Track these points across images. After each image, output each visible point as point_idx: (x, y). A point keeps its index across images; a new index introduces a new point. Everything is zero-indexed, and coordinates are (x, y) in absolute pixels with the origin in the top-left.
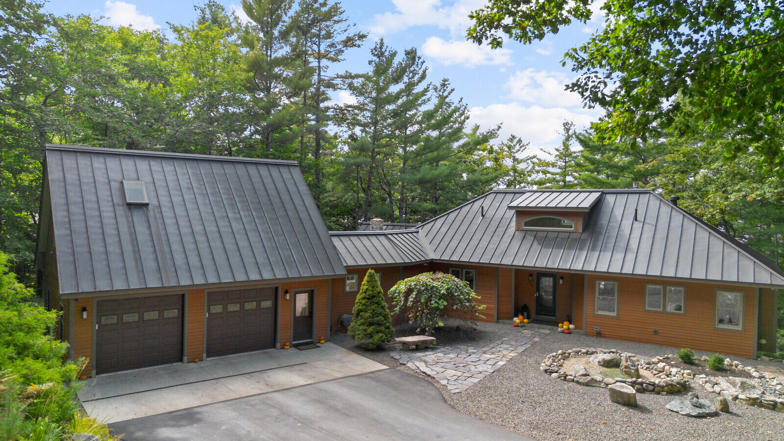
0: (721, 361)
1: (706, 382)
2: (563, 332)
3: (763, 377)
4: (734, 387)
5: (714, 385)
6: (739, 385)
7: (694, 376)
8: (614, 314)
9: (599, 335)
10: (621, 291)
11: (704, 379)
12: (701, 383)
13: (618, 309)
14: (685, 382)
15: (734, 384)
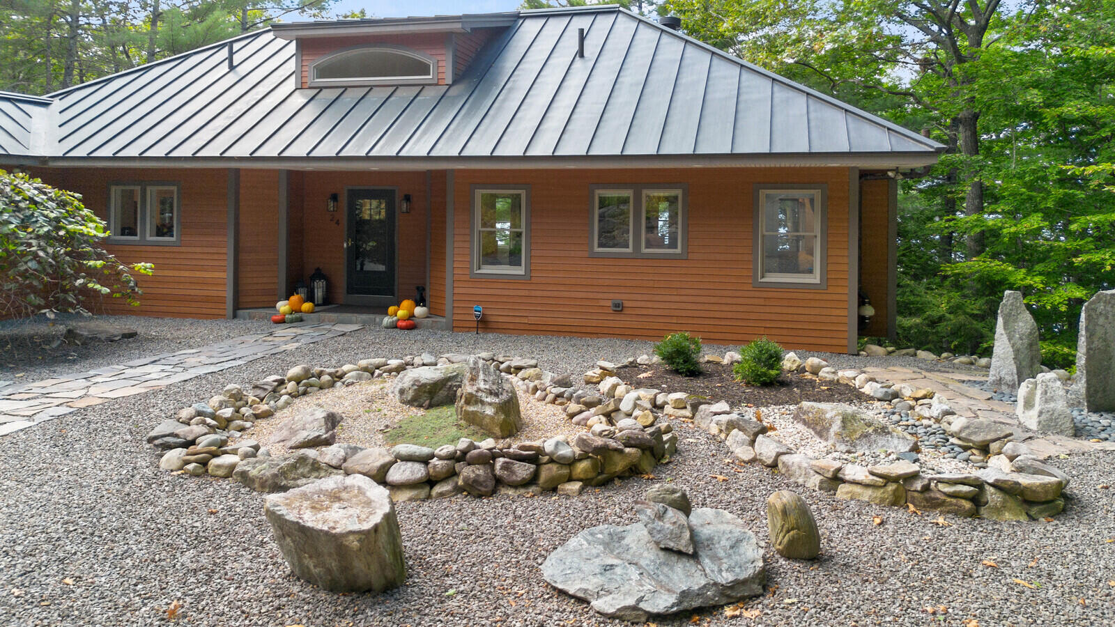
0: (774, 359)
1: (731, 425)
2: (396, 327)
3: (896, 395)
4: (820, 434)
5: (756, 435)
6: (836, 427)
7: (695, 408)
9: (484, 325)
11: (724, 418)
12: (714, 430)
14: (658, 434)
15: (819, 427)
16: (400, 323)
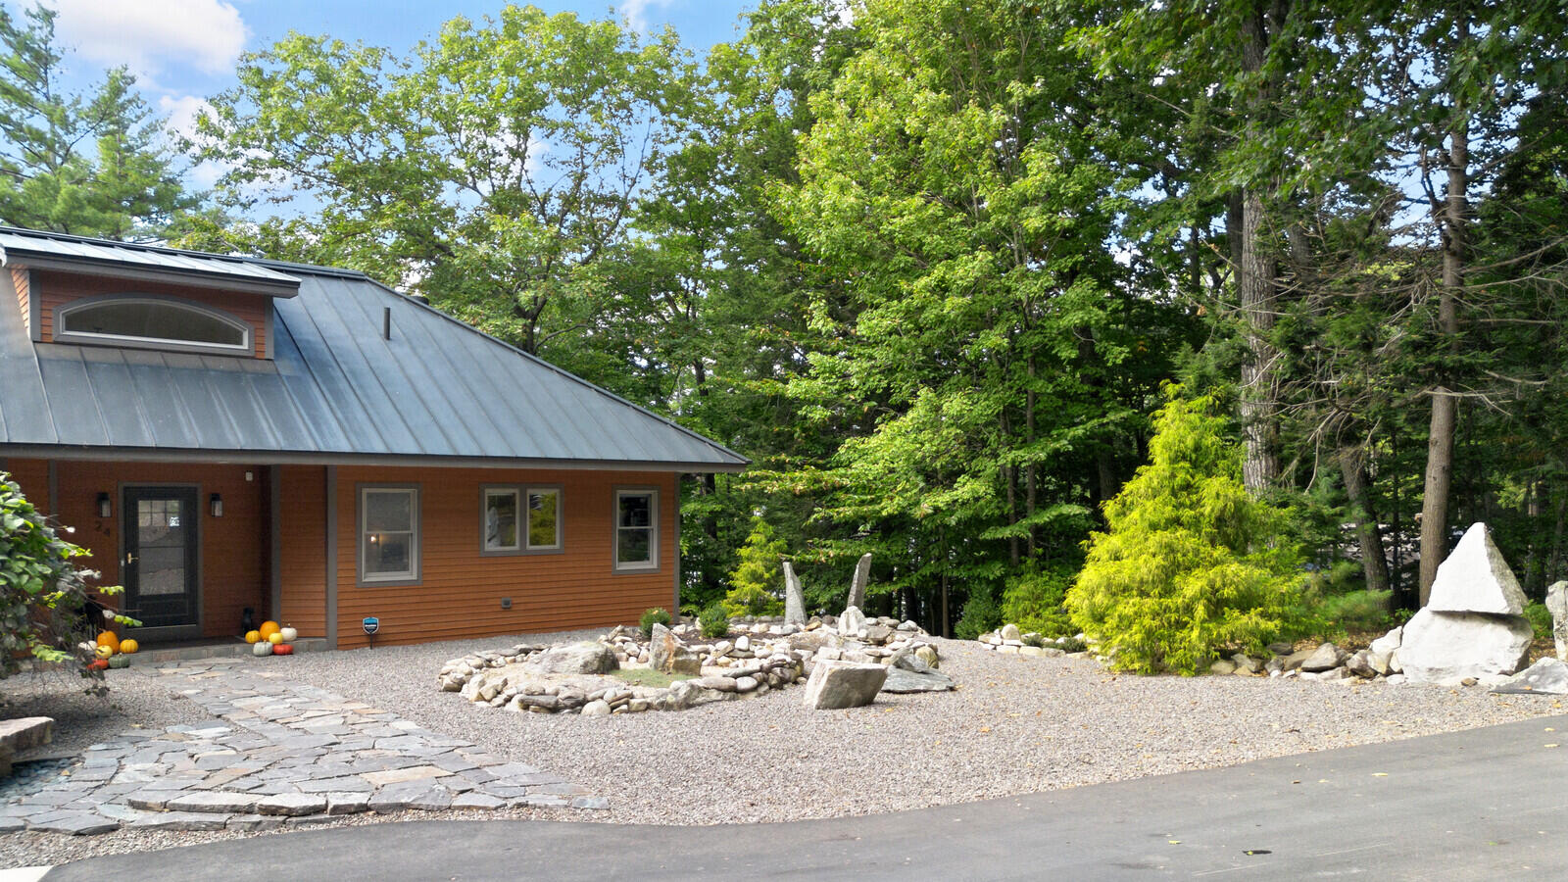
2: (273, 653)
8: (411, 575)
9: (374, 640)
10: (426, 513)
13: (422, 560)
16: (280, 649)
